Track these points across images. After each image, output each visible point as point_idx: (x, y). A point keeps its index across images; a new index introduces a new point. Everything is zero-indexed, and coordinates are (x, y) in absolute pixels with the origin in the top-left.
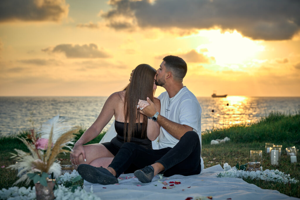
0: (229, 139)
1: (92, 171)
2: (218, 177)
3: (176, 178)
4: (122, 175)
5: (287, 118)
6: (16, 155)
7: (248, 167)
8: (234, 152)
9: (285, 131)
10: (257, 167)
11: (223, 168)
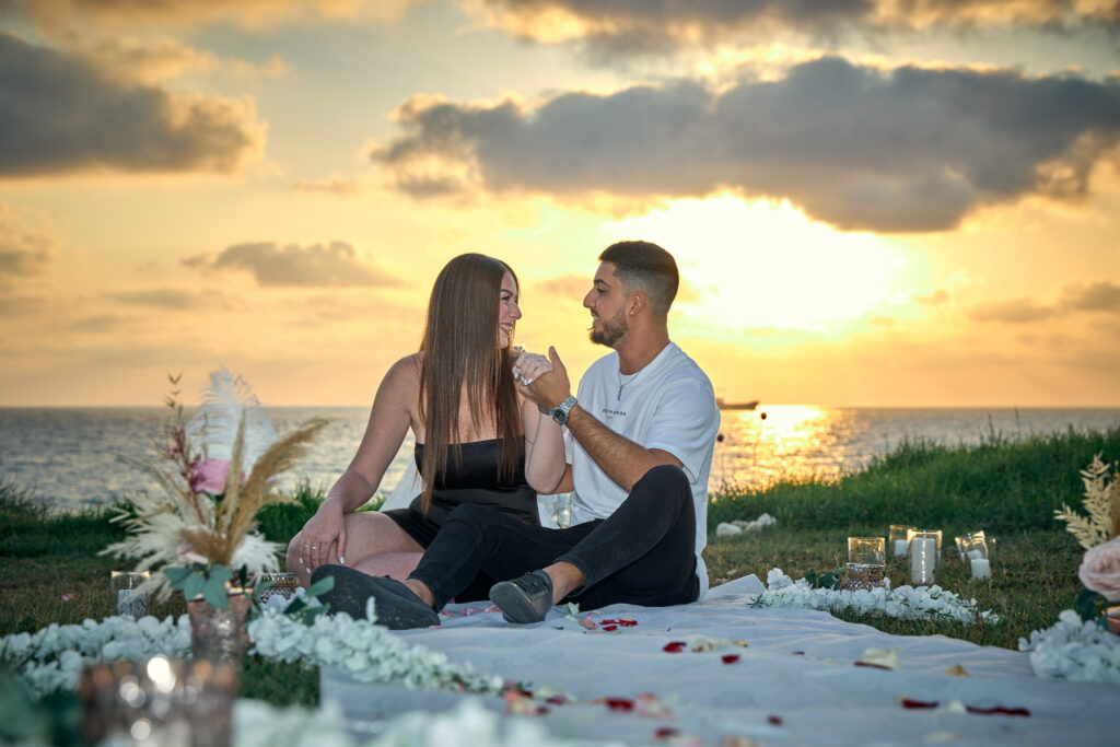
0: (774, 520)
1: (358, 587)
2: (752, 606)
3: (622, 611)
4: (450, 606)
5: (953, 454)
6: (128, 514)
7: (846, 579)
8: (793, 554)
9: (948, 493)
10: (873, 578)
11: (767, 586)
